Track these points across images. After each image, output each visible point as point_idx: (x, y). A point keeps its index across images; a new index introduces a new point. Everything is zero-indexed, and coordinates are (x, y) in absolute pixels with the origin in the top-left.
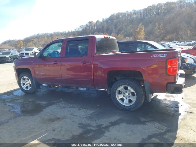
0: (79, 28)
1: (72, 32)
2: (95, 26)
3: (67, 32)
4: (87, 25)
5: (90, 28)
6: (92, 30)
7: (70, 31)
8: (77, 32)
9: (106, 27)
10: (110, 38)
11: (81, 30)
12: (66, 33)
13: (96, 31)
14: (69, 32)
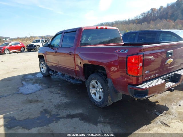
0: (140, 15)
1: (132, 20)
2: (157, 13)
3: (127, 20)
4: (148, 12)
5: (152, 16)
6: (153, 17)
7: (131, 19)
8: (138, 20)
9: (170, 13)
10: (106, 28)
11: (141, 17)
12: (126, 22)
13: (158, 18)
14: (129, 20)
